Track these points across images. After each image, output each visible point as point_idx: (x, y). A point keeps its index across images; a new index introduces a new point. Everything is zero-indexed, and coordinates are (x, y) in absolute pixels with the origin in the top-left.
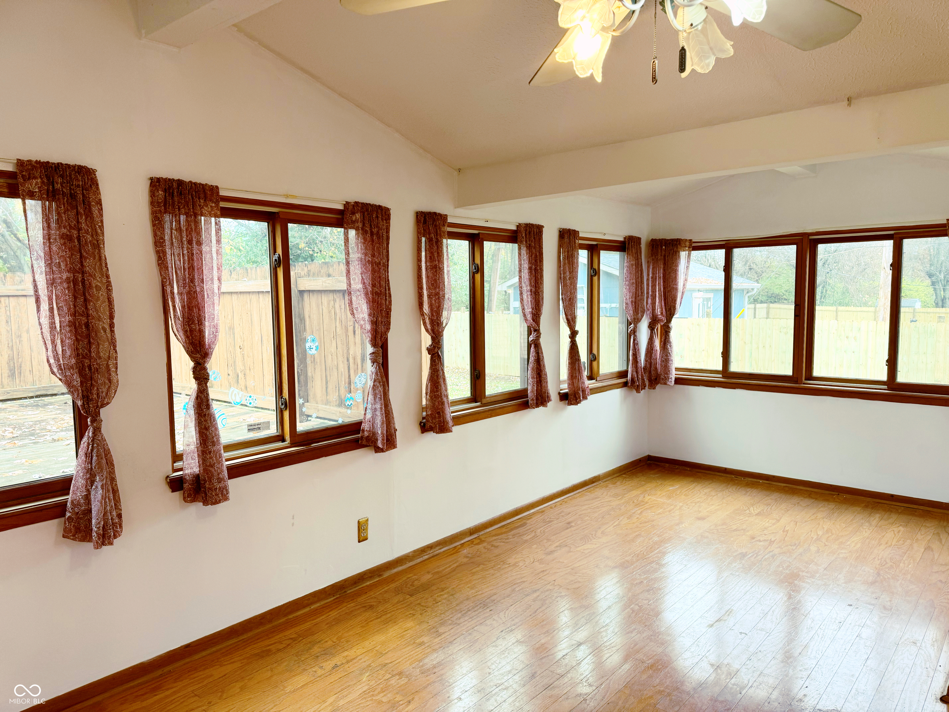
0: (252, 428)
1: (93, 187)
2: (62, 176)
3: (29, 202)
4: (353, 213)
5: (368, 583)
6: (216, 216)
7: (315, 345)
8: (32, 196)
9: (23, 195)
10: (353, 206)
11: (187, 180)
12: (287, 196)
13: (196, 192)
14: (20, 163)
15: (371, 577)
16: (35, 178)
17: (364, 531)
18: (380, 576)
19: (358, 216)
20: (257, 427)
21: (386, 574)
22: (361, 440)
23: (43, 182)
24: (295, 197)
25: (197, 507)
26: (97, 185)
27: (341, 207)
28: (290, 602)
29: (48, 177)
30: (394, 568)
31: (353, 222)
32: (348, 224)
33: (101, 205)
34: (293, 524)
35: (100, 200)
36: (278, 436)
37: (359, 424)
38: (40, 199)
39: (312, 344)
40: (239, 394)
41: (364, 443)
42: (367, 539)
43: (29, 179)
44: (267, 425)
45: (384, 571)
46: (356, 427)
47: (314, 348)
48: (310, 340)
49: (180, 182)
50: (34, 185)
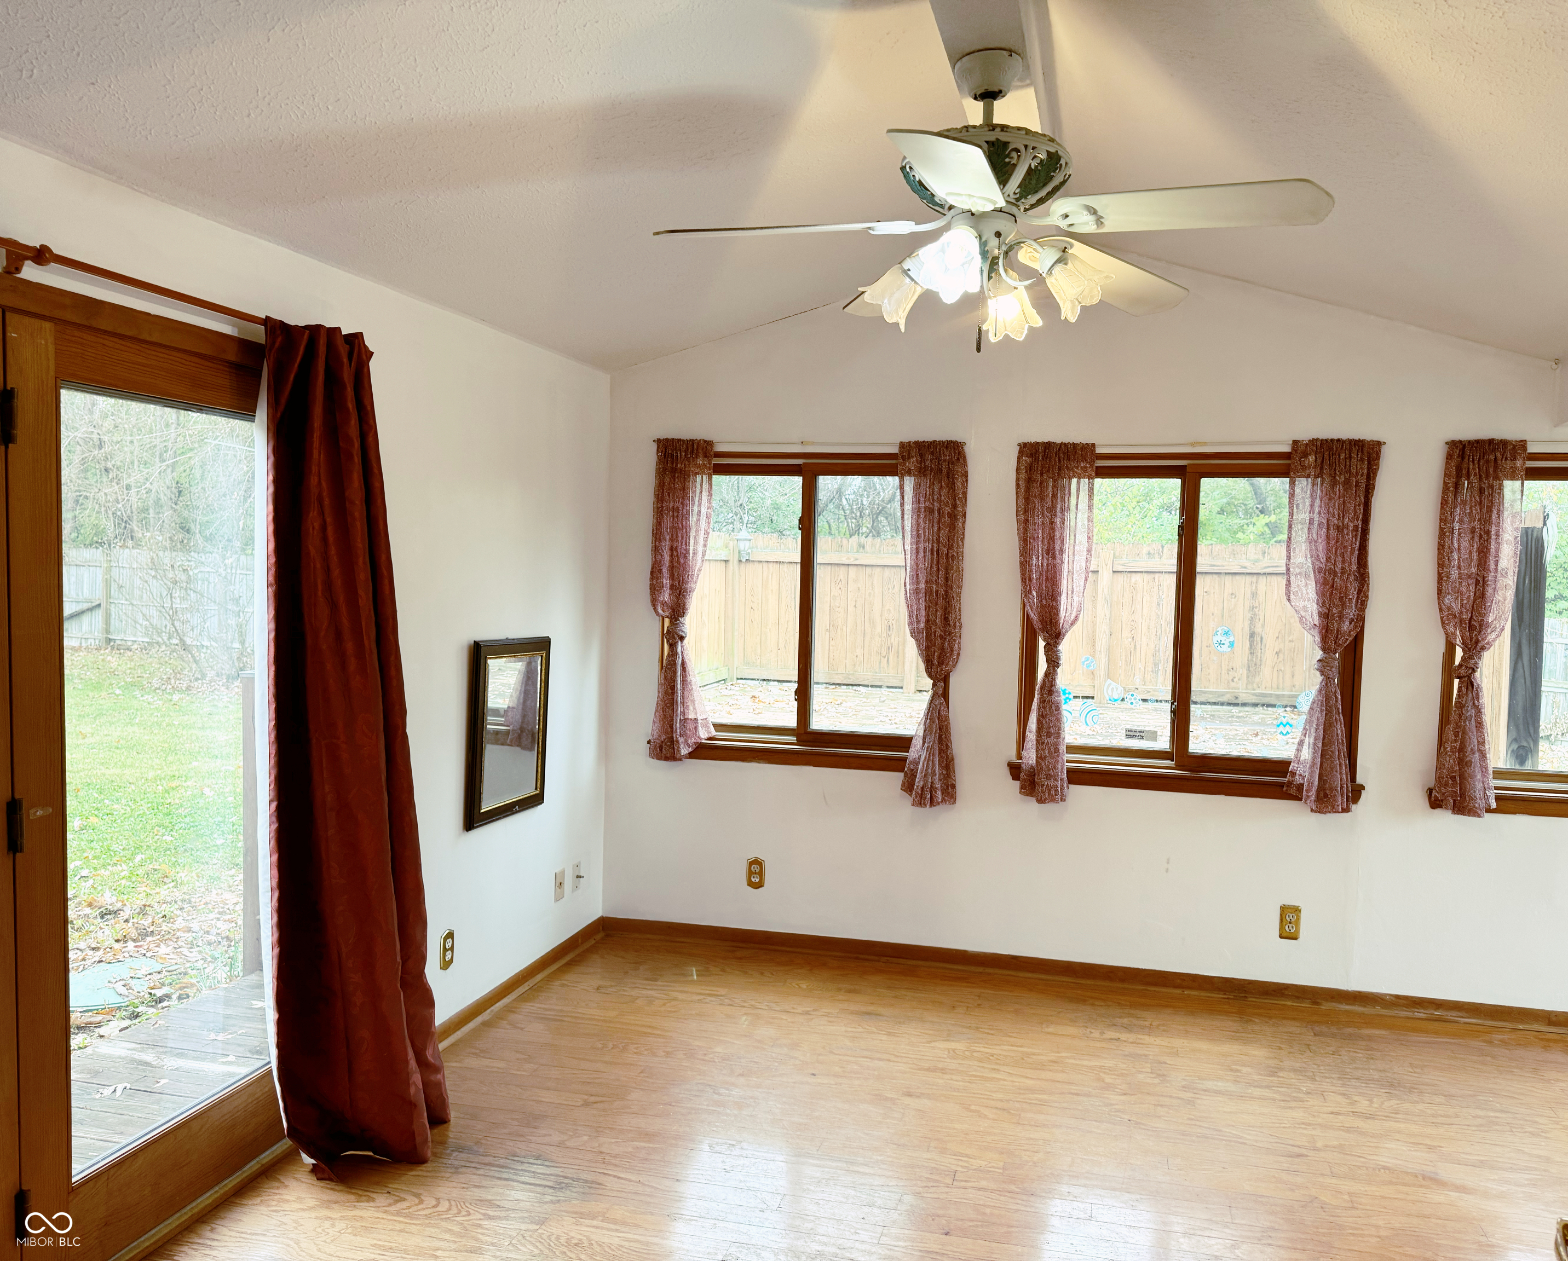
0: (1131, 734)
1: (961, 461)
2: (932, 453)
3: (907, 478)
4: (1305, 455)
5: (1289, 1003)
7: (1228, 640)
8: (909, 473)
9: (902, 474)
10: (1307, 444)
11: (1058, 441)
12: (1193, 445)
13: (1064, 454)
14: (902, 445)
15: (1298, 998)
16: (913, 457)
17: (1290, 925)
18: (1317, 1003)
19: (1312, 458)
20: (1138, 734)
21: (1326, 1006)
22: (1287, 786)
23: (917, 460)
24: (1205, 444)
25: (1031, 805)
26: (965, 457)
27: (1287, 449)
28: (1155, 971)
29: (921, 455)
30: (1347, 1004)
31: (1304, 468)
32: (1297, 471)
33: (967, 476)
34: (1167, 870)
35: (966, 472)
36: (1166, 752)
37: (1286, 763)
38: (915, 475)
39: (1223, 639)
40: (1117, 689)
41: (1293, 791)
42: (1296, 939)
43: (909, 458)
44: (1153, 736)
45: (1327, 1000)
46: (1280, 767)
47: (1227, 644)
48: (1220, 632)
49: (1048, 446)
50: (912, 464)
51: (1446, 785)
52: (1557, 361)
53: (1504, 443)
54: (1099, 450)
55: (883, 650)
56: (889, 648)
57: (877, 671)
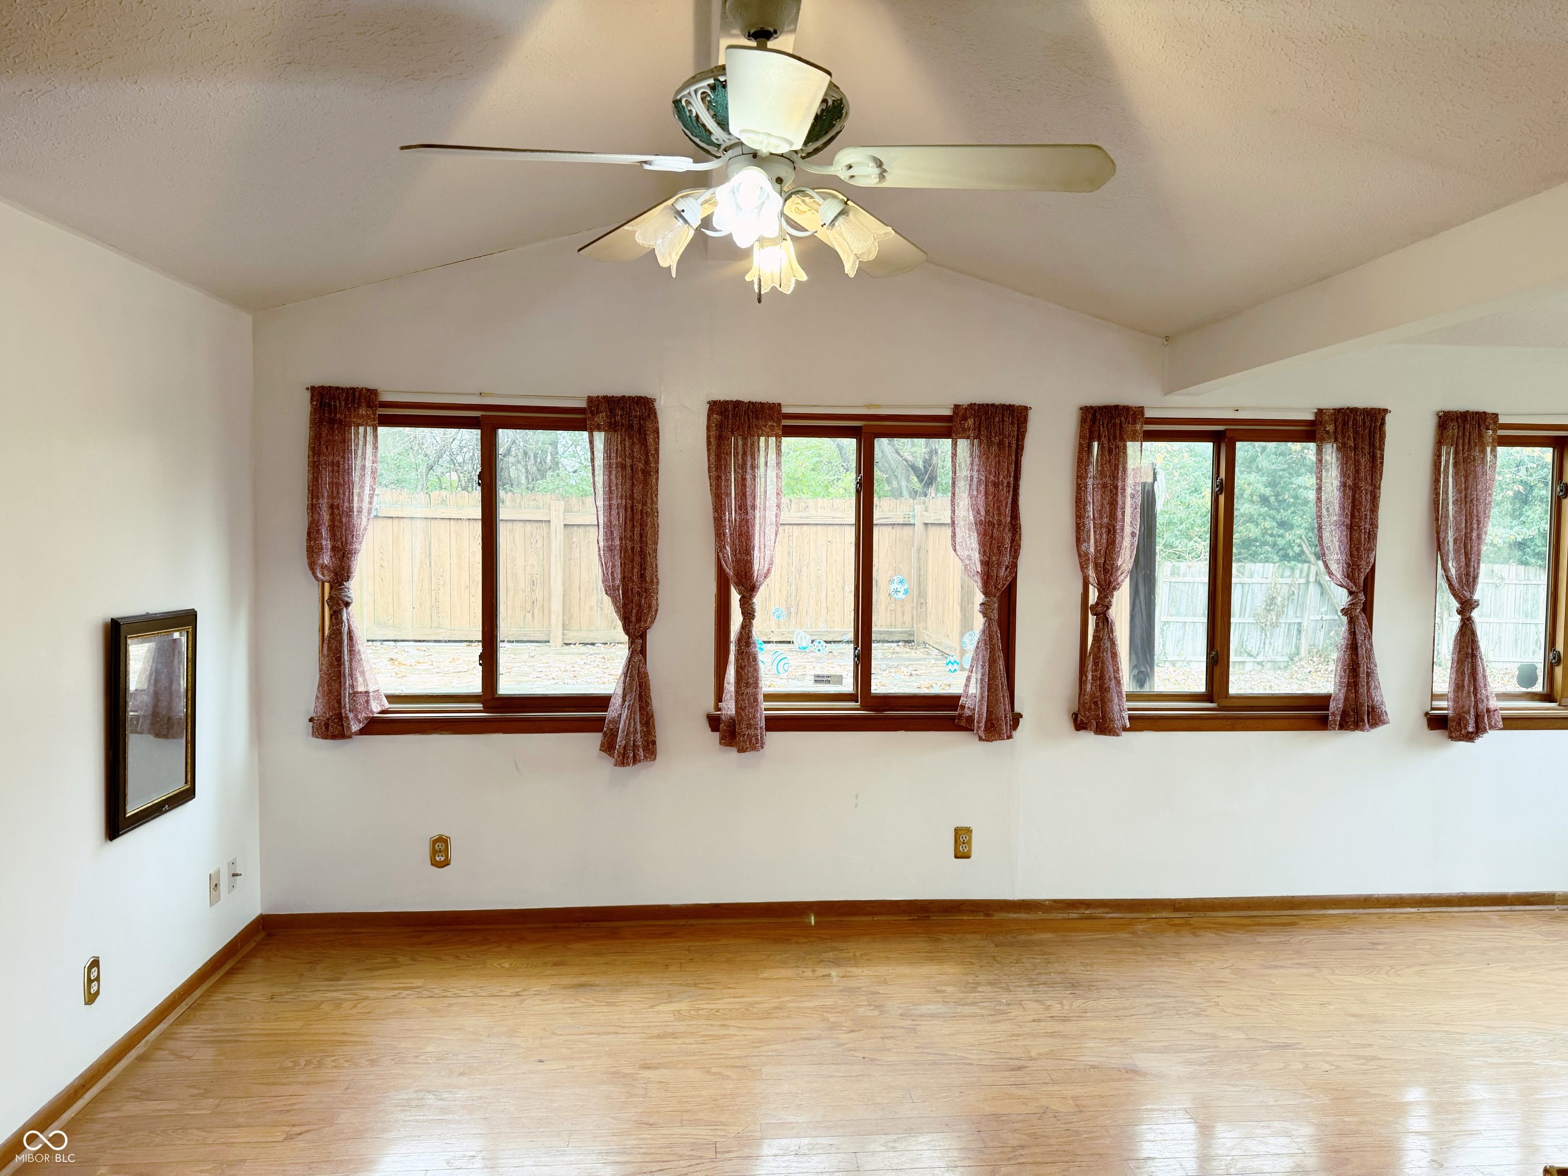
0: (819, 679)
1: (652, 416)
2: (622, 409)
3: (596, 434)
4: (965, 418)
5: (965, 918)
6: (777, 436)
7: (903, 588)
8: (599, 429)
9: (591, 429)
10: (966, 408)
11: (746, 400)
12: (868, 407)
13: (753, 412)
14: (590, 400)
15: (973, 911)
16: (602, 412)
17: (964, 846)
18: (988, 915)
19: (971, 421)
20: (825, 679)
21: (997, 916)
22: (958, 719)
23: (606, 415)
24: (879, 406)
25: (732, 754)
26: (656, 413)
27: (948, 412)
28: (847, 901)
29: (611, 411)
30: (1015, 913)
31: (964, 430)
32: (957, 433)
33: (658, 433)
34: (856, 805)
35: (658, 428)
36: (851, 694)
37: (958, 698)
38: (605, 431)
39: (899, 587)
40: (805, 637)
41: (963, 723)
42: (969, 857)
43: (597, 413)
44: (839, 679)
45: (997, 911)
46: (951, 702)
47: (902, 591)
48: (896, 580)
49: (737, 404)
50: (601, 419)
51: (1090, 709)
52: (1167, 338)
53: (1127, 409)
54: (785, 410)
55: (527, 605)
56: (533, 602)
57: (522, 626)
